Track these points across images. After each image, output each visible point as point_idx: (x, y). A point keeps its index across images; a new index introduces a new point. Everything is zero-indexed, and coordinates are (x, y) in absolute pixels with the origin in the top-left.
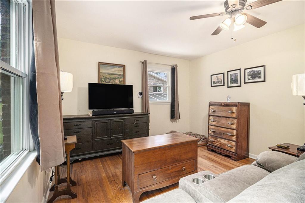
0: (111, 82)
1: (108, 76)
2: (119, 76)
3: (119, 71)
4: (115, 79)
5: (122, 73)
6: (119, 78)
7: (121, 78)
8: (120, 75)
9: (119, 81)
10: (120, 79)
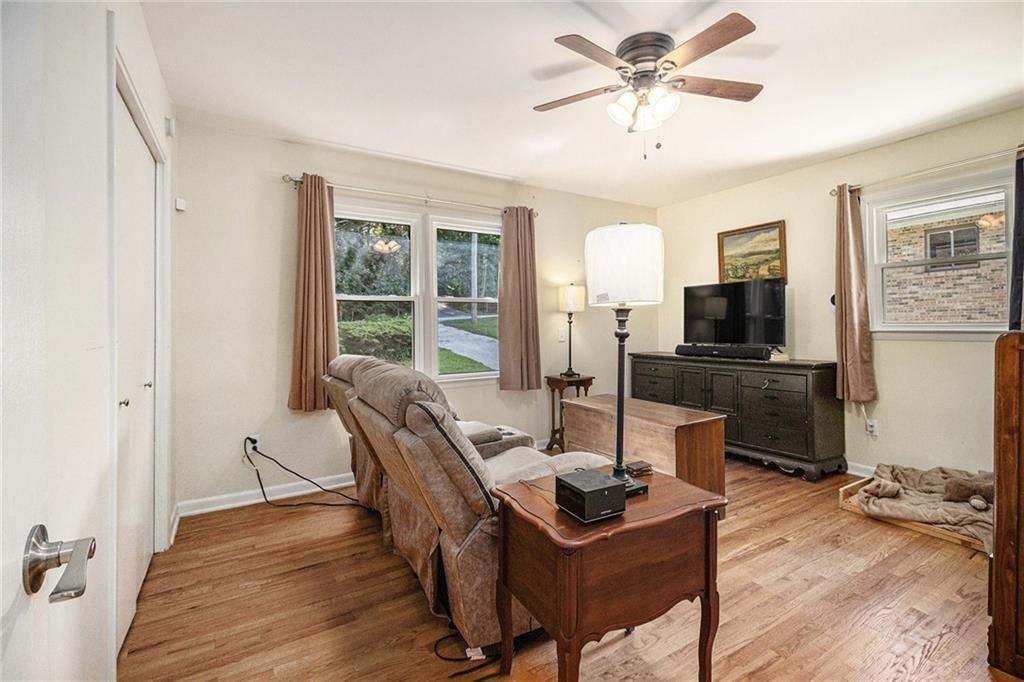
0: (748, 275)
1: (740, 262)
2: (768, 257)
3: (767, 241)
4: (758, 265)
5: (775, 246)
6: (767, 260)
7: (774, 259)
8: (769, 252)
9: (769, 270)
10: (772, 264)
